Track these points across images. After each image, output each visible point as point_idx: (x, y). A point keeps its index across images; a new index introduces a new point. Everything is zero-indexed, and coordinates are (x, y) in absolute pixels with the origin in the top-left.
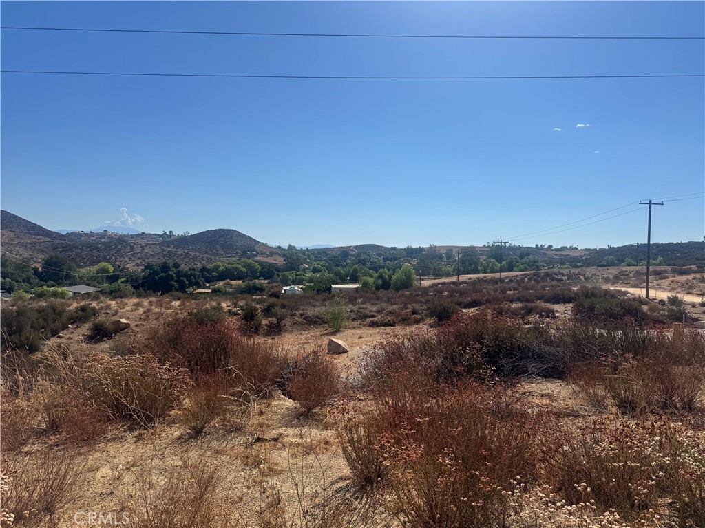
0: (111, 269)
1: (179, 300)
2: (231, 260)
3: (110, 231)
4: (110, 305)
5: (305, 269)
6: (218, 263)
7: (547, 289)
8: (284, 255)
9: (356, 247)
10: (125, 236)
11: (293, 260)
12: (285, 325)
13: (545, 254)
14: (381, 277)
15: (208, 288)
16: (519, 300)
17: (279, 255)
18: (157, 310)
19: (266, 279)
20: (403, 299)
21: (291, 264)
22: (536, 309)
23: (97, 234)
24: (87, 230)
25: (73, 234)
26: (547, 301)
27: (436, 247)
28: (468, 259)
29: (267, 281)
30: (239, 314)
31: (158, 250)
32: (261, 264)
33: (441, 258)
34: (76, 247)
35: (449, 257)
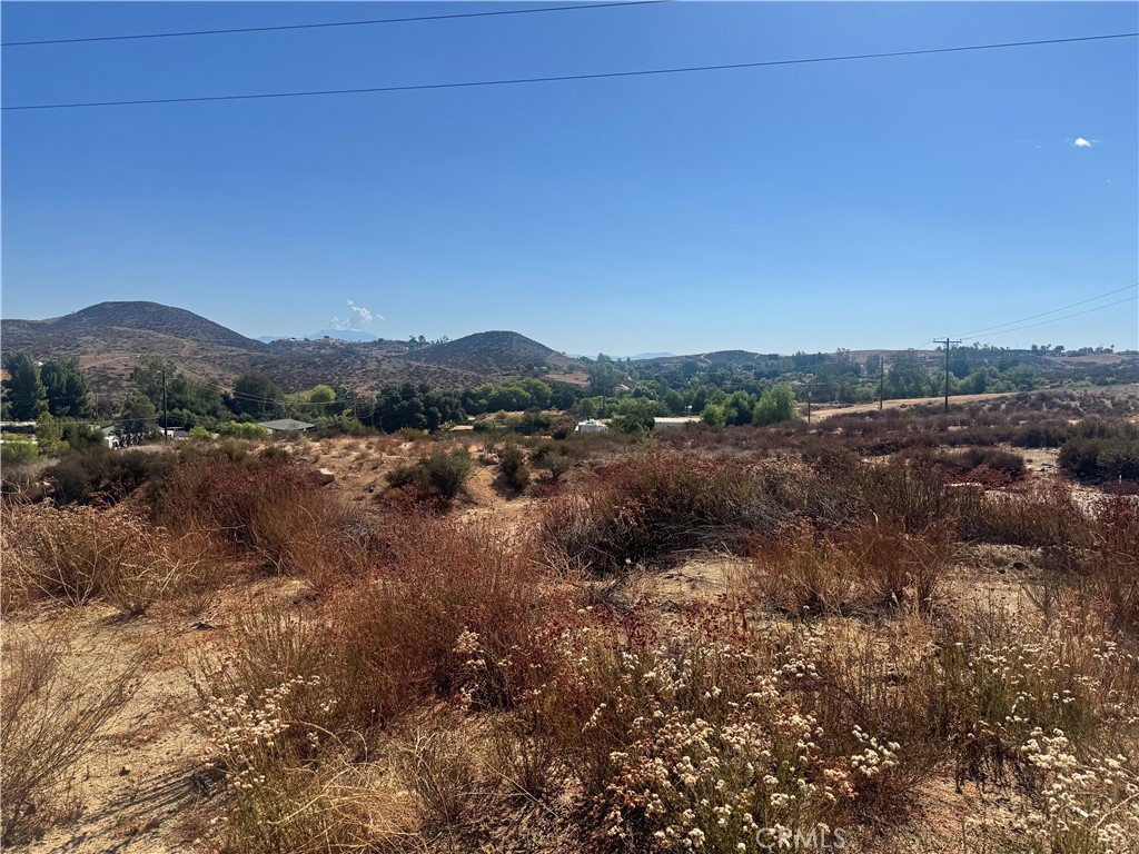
0: (333, 395)
1: (411, 440)
2: (507, 380)
3: (334, 337)
4: (310, 448)
5: (622, 393)
6: (489, 384)
7: (1022, 422)
8: (590, 372)
9: (710, 356)
10: (355, 344)
11: (604, 377)
12: (565, 481)
13: (1048, 362)
14: (735, 404)
15: (470, 423)
16: (967, 441)
17: (584, 371)
18: (376, 455)
19: (560, 409)
20: (763, 440)
21: (600, 384)
22: (990, 457)
23: (315, 343)
24: (300, 337)
25: (280, 342)
26: (1017, 444)
27: (848, 352)
28: (903, 373)
29: (561, 413)
30: (495, 463)
31: (401, 365)
32: (553, 385)
33: (857, 371)
34: (284, 363)
35: (871, 370)
